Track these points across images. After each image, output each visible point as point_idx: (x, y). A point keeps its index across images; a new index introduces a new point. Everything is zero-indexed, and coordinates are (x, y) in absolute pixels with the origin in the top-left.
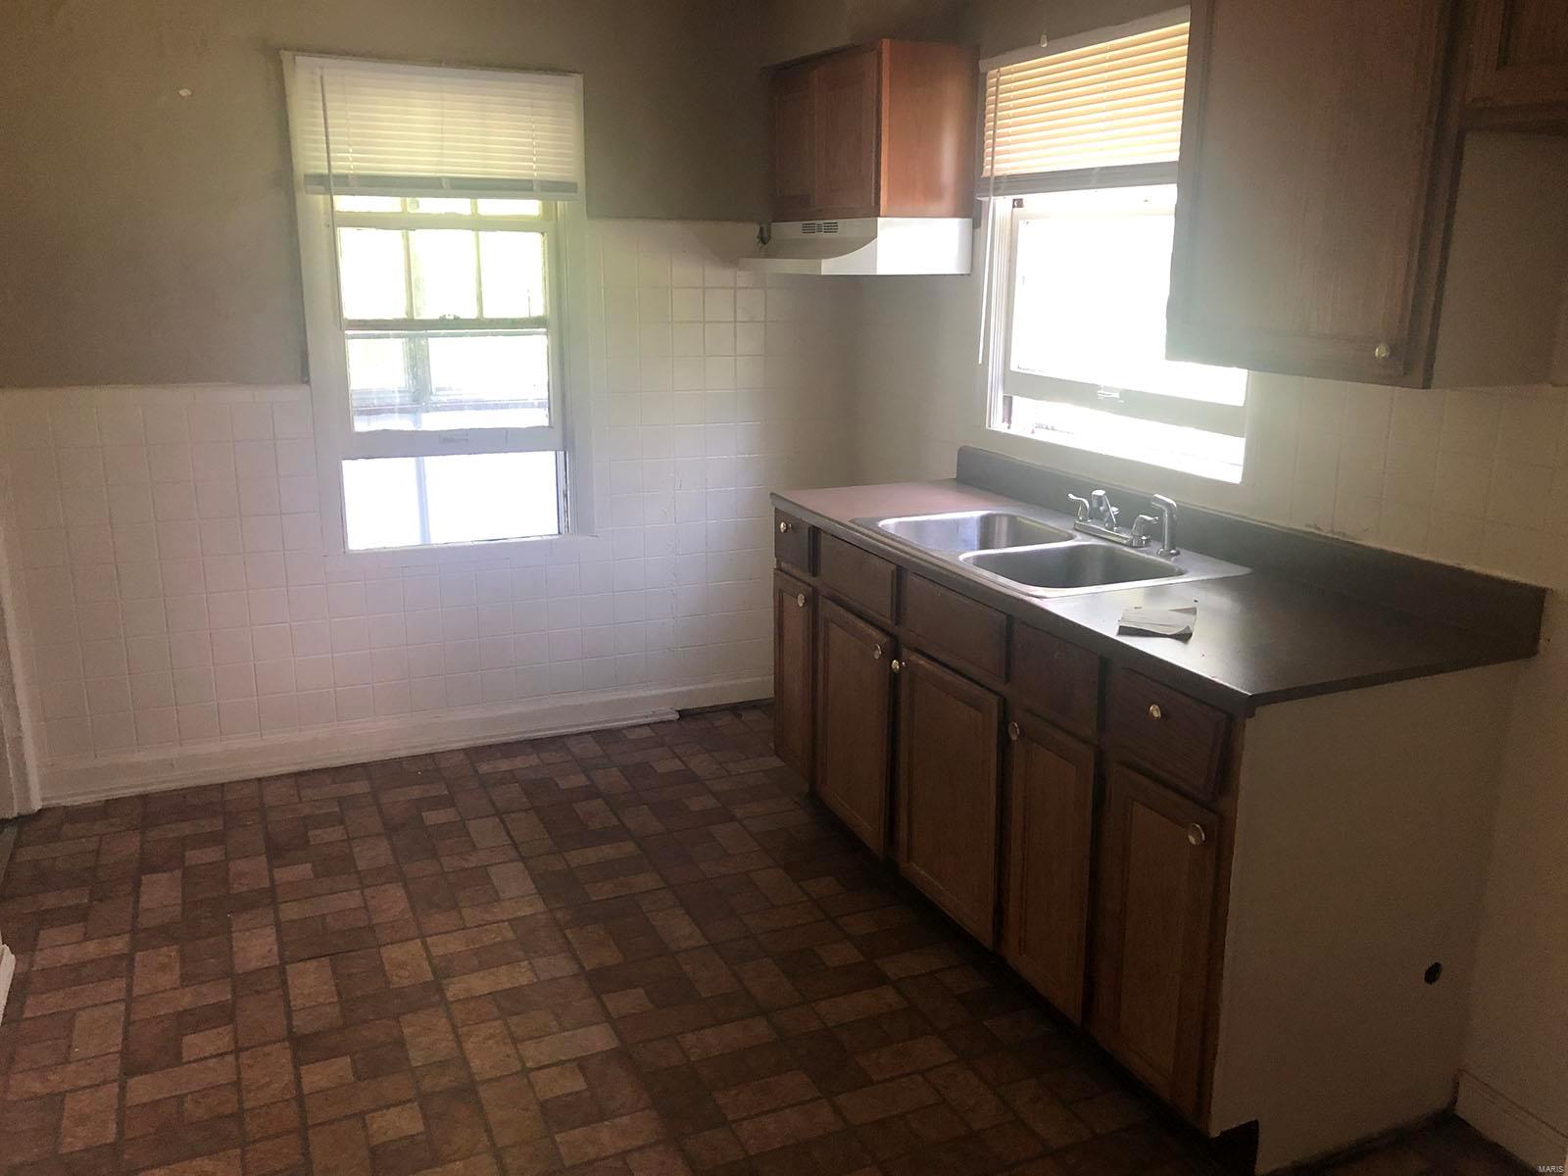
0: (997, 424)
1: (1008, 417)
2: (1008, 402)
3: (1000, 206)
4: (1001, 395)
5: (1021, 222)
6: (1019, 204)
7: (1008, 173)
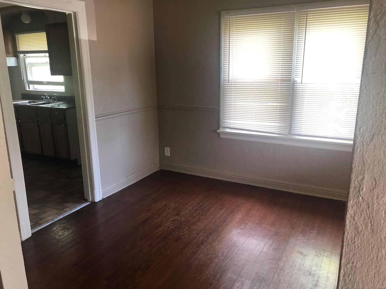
0: (28, 89)
1: (29, 88)
2: (29, 86)
3: (22, 55)
4: (27, 85)
5: (25, 58)
6: (25, 55)
7: (22, 50)
